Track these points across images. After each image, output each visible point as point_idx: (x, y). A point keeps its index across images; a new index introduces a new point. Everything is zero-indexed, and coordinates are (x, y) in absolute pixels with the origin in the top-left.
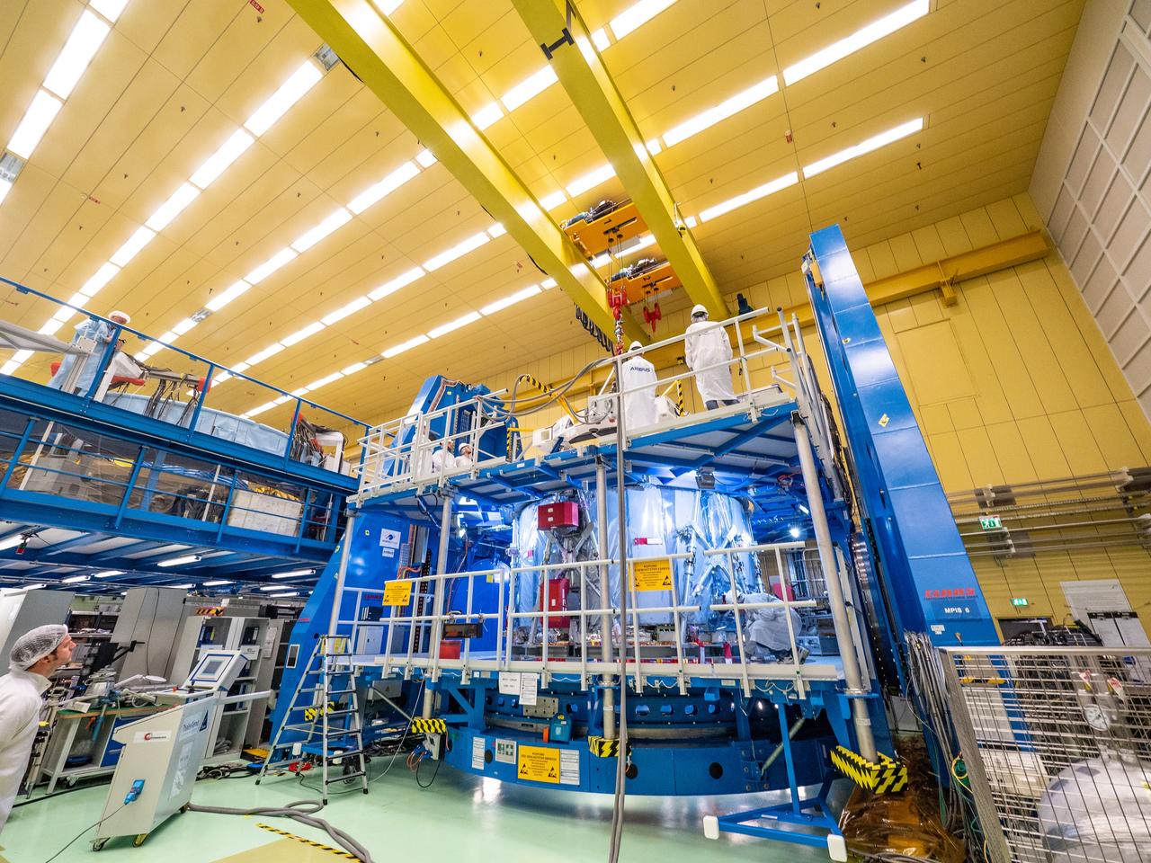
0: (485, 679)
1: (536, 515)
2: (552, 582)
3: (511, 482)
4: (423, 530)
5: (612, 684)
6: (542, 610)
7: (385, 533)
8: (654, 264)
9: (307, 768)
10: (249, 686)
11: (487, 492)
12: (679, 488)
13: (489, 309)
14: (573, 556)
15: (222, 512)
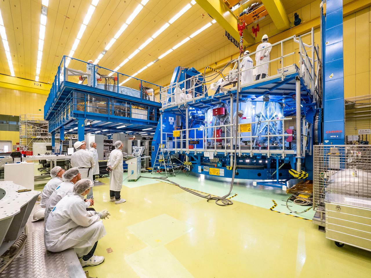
0: (200, 153)
1: (212, 111)
2: (217, 130)
3: (205, 102)
4: (180, 117)
5: (233, 155)
6: (214, 137)
7: (170, 118)
8: (258, 5)
9: (161, 172)
10: (144, 155)
11: (197, 106)
12: (258, 101)
13: (193, 36)
14: (223, 123)
15: (129, 114)
